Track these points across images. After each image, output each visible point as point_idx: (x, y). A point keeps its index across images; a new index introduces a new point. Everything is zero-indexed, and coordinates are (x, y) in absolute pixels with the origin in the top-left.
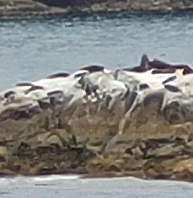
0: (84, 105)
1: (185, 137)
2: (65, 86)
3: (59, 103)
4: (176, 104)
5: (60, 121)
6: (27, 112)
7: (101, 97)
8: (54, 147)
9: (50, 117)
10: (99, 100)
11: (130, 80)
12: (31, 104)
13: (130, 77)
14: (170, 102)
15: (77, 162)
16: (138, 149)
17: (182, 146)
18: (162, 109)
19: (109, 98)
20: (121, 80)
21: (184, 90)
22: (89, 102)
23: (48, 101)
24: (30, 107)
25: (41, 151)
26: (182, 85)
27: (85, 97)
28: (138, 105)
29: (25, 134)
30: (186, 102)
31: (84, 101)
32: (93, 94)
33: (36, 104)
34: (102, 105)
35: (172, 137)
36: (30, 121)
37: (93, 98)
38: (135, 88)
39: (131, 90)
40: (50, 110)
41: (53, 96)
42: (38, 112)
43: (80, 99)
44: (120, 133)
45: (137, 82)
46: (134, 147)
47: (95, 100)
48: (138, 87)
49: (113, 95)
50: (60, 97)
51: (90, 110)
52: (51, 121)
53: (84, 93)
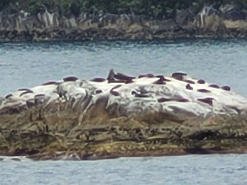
0: (57, 104)
1: (118, 127)
2: (46, 91)
3: (41, 103)
4: (116, 104)
5: (40, 115)
6: (18, 109)
7: (68, 99)
8: (33, 134)
9: (33, 112)
10: (67, 101)
11: (90, 87)
12: (21, 104)
13: (90, 85)
14: (112, 103)
15: (43, 144)
16: (84, 135)
17: (114, 134)
18: (107, 108)
19: (74, 100)
20: (84, 87)
21: (123, 95)
22: (60, 102)
23: (33, 101)
24: (20, 105)
25: (24, 136)
26: (122, 91)
27: (58, 99)
28: (92, 105)
29: (15, 124)
30: (122, 103)
31: (57, 102)
32: (63, 97)
33: (24, 103)
34: (69, 105)
35: (108, 127)
36: (19, 116)
37: (63, 99)
38: (93, 93)
39: (89, 94)
40: (34, 108)
41: (37, 97)
42: (25, 109)
43: (55, 100)
44: (79, 124)
45: (95, 88)
46: (82, 134)
47: (64, 101)
48: (95, 92)
49: (76, 98)
50: (42, 98)
51: (60, 108)
52: (33, 115)
53: (58, 96)
